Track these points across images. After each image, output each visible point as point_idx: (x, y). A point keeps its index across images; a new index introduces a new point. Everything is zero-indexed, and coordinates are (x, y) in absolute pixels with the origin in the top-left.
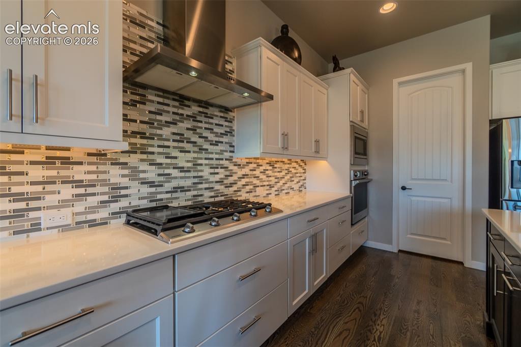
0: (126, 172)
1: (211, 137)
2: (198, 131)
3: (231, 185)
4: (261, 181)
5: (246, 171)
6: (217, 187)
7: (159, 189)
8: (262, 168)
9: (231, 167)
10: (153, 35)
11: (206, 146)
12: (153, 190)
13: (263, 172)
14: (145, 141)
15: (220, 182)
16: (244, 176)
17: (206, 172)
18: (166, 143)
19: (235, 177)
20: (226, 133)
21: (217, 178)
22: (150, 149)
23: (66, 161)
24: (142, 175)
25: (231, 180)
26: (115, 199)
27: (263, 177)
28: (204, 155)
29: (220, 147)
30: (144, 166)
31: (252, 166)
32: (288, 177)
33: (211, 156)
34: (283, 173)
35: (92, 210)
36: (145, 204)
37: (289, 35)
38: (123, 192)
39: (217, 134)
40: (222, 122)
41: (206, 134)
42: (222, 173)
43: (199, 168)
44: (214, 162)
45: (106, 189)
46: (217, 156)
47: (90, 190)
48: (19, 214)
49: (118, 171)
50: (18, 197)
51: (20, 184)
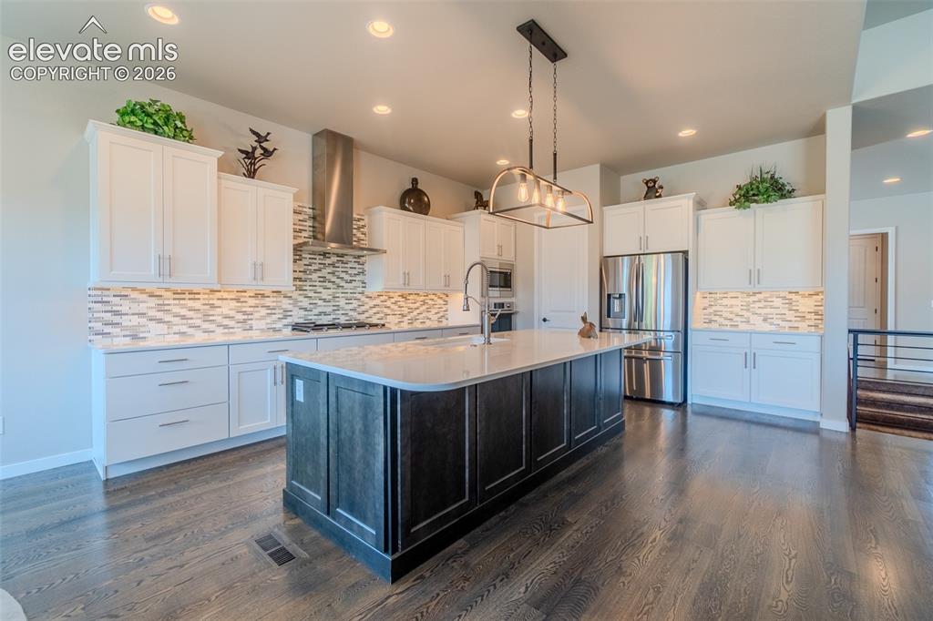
0: (291, 302)
1: (347, 277)
2: (337, 273)
3: (363, 312)
4: (392, 310)
5: (377, 301)
6: (351, 313)
7: (310, 313)
8: (393, 300)
9: (363, 299)
10: (307, 217)
11: (342, 284)
12: (306, 313)
13: (395, 303)
14: (301, 283)
15: (354, 310)
16: (375, 306)
17: (342, 302)
18: (314, 284)
19: (366, 307)
20: (359, 274)
21: (351, 307)
22: (305, 288)
23: (263, 296)
24: (300, 304)
25: (363, 308)
26: (285, 317)
27: (395, 307)
28: (340, 290)
29: (354, 284)
30: (301, 298)
31: (382, 298)
32: (424, 307)
33: (346, 291)
34: (418, 304)
35: (274, 322)
36: (301, 321)
37: (419, 187)
38: (290, 313)
39: (351, 275)
40: (356, 265)
41: (343, 275)
42: (355, 304)
43: (337, 299)
44: (349, 295)
45: (281, 311)
46: (351, 291)
47: (273, 311)
48: (245, 321)
49: (286, 301)
50: (245, 313)
51: (245, 307)
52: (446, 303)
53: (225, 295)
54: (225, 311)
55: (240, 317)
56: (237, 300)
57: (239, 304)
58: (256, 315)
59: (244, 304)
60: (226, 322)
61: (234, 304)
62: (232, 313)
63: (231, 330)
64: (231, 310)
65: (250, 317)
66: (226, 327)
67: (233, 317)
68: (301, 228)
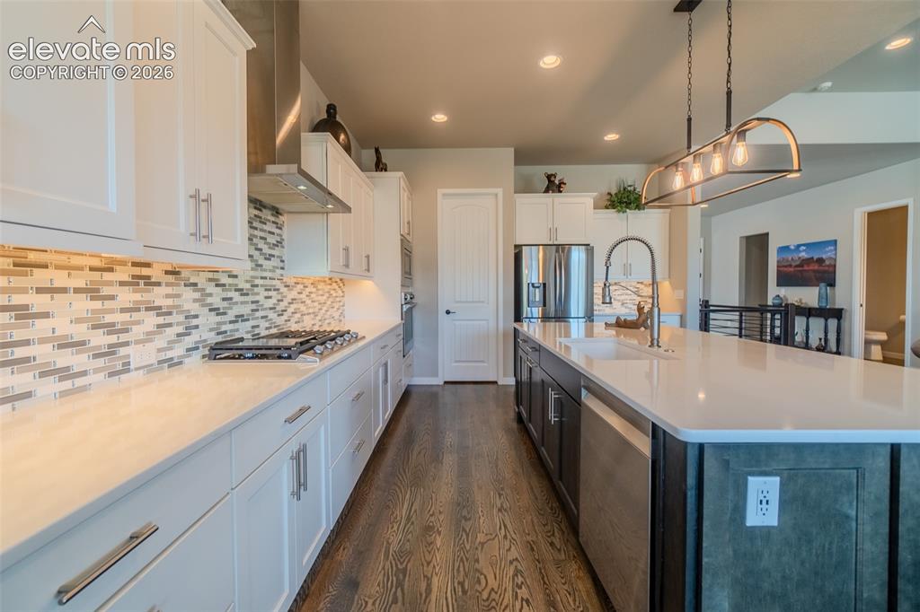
0: (196, 296)
1: (266, 249)
3: (282, 313)
5: (295, 293)
6: (271, 315)
7: (224, 318)
8: (307, 291)
9: (282, 288)
11: (261, 261)
12: (219, 319)
13: (309, 295)
15: (273, 309)
16: (293, 301)
17: (261, 295)
19: (285, 303)
20: (277, 244)
21: (270, 303)
23: (148, 282)
24: (210, 300)
25: (282, 306)
26: (188, 331)
28: (259, 273)
29: (273, 263)
30: (210, 288)
31: (299, 287)
33: (265, 274)
34: (325, 297)
35: (170, 345)
38: (194, 322)
39: (269, 246)
42: (275, 297)
43: (256, 290)
44: (268, 282)
45: (181, 318)
46: (270, 275)
47: (168, 319)
48: (111, 351)
49: (189, 294)
50: (110, 328)
51: (112, 311)
53: (60, 279)
54: (63, 326)
55: (100, 339)
56: (92, 292)
57: (98, 305)
58: (138, 332)
59: (108, 304)
60: (65, 359)
61: (83, 305)
62: (80, 332)
63: (79, 382)
64: (79, 321)
65: (123, 338)
66: (65, 374)
67: (83, 343)
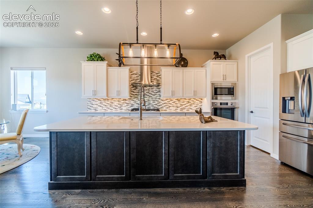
0: (134, 102)
2: (149, 92)
3: (160, 106)
4: (173, 105)
5: (166, 102)
6: (155, 106)
8: (173, 101)
9: (160, 101)
10: (139, 75)
11: (152, 96)
13: (174, 102)
14: (137, 96)
15: (156, 104)
16: (165, 103)
17: (151, 102)
19: (161, 104)
20: (158, 92)
21: (155, 103)
22: (138, 97)
23: (125, 100)
24: (137, 102)
25: (159, 104)
26: (132, 106)
27: (174, 104)
28: (151, 98)
29: (156, 96)
30: (137, 101)
31: (168, 101)
32: (189, 104)
33: (153, 98)
34: (185, 103)
35: (129, 108)
37: (183, 57)
38: (133, 105)
39: (155, 93)
40: (157, 89)
41: (152, 93)
42: (156, 102)
43: (150, 101)
44: (154, 100)
45: (131, 105)
46: (155, 98)
47: (129, 104)
48: (120, 107)
49: (132, 101)
50: (120, 105)
52: (201, 102)
53: (115, 100)
54: (115, 104)
55: (119, 106)
56: (119, 101)
57: (119, 102)
58: (124, 105)
59: (120, 102)
60: (115, 107)
61: (117, 102)
62: (117, 105)
63: (117, 109)
65: (122, 106)
66: (115, 108)
68: (137, 79)
